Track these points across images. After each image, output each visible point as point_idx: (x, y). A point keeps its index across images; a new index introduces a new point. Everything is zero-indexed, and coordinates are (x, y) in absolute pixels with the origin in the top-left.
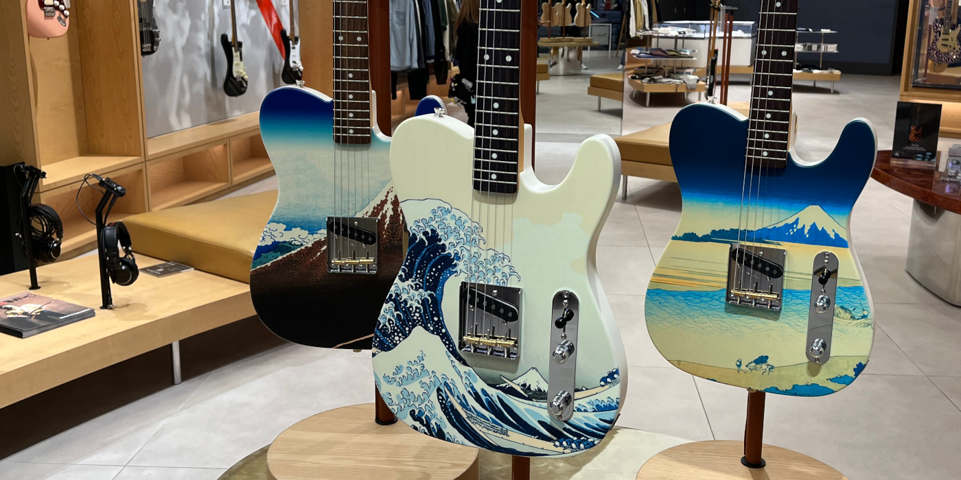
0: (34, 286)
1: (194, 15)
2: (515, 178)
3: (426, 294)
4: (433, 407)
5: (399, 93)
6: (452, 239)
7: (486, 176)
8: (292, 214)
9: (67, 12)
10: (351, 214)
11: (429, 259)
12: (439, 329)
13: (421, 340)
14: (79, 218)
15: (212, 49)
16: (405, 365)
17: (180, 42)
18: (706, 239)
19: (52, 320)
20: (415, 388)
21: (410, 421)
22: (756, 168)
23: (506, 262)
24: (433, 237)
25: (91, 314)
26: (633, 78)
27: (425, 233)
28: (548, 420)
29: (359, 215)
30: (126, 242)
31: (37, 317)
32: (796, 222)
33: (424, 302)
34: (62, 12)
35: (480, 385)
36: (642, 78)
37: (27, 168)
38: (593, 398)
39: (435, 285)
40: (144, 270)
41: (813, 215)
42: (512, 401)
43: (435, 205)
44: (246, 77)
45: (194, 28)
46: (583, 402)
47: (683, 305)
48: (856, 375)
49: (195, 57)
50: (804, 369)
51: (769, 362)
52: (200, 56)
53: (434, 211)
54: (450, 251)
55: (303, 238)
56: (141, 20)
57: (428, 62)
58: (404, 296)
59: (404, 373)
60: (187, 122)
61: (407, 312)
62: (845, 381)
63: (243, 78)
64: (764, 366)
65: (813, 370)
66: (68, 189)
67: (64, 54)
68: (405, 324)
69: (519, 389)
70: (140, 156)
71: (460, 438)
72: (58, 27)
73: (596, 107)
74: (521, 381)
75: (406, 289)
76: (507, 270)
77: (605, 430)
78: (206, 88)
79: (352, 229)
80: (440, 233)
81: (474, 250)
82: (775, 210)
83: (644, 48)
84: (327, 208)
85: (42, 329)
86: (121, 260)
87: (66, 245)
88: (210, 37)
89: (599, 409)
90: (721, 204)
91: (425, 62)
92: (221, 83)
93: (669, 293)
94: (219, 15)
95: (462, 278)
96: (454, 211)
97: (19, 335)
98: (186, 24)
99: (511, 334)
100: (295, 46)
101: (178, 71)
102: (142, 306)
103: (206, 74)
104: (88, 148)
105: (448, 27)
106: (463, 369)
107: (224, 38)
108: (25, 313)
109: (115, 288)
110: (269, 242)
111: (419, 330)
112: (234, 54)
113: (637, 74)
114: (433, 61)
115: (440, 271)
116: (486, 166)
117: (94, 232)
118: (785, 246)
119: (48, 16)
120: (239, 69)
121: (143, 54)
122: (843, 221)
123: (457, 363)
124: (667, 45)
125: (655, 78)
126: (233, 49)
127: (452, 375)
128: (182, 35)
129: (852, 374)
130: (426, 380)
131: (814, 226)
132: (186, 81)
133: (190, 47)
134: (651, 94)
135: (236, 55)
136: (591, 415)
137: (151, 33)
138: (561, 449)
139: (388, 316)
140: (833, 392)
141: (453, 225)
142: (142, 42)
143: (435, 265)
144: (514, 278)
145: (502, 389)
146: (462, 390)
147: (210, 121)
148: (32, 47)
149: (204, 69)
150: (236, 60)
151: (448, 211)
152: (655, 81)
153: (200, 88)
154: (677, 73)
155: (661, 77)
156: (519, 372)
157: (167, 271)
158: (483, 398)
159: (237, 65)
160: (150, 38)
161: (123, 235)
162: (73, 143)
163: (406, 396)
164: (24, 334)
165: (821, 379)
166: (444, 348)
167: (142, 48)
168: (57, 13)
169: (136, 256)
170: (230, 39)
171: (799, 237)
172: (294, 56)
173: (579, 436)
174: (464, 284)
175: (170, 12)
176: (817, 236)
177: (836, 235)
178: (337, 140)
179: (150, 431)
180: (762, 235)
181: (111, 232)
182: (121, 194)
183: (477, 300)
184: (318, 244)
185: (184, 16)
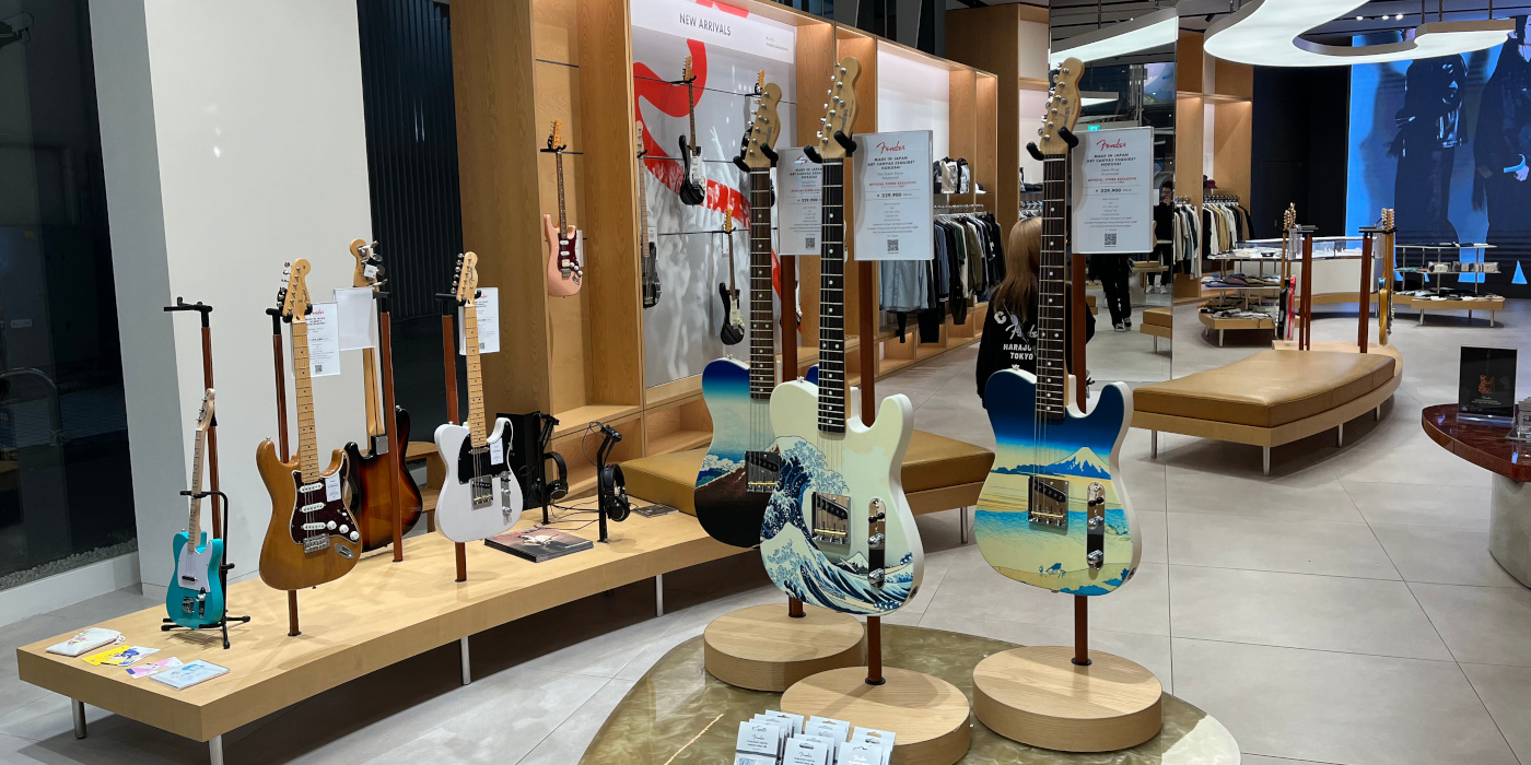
0: (546, 521)
1: (694, 266)
2: (843, 423)
3: (792, 500)
4: (798, 579)
5: (908, 336)
6: (807, 463)
7: (825, 421)
8: (722, 449)
9: (580, 272)
10: (761, 450)
11: (794, 477)
12: (800, 524)
13: (790, 532)
14: (582, 465)
15: (711, 297)
16: (781, 549)
17: (681, 292)
18: (1013, 472)
19: (560, 549)
20: (787, 565)
21: (784, 588)
22: (1043, 419)
23: (840, 479)
24: (796, 462)
25: (590, 545)
26: (1203, 311)
27: (791, 459)
28: (869, 588)
29: (767, 450)
30: (621, 483)
31: (548, 546)
32: (1074, 460)
33: (791, 505)
34: (577, 272)
35: (827, 564)
36: (1216, 311)
37: (544, 417)
38: (896, 573)
39: (797, 494)
40: (635, 510)
41: (1085, 455)
42: (846, 574)
43: (797, 440)
44: (743, 325)
45: (694, 279)
46: (891, 576)
47: (1000, 523)
48: (1123, 578)
49: (694, 306)
50: (1086, 573)
51: (1062, 568)
52: (699, 305)
53: (796, 444)
54: (806, 471)
55: (729, 466)
56: (644, 275)
57: (942, 300)
58: (779, 502)
59: (780, 554)
60: (684, 371)
61: (781, 512)
62: (1116, 583)
63: (740, 326)
64: (1059, 571)
65: (1093, 576)
66: (575, 436)
67: (578, 309)
68: (780, 519)
69: (850, 566)
70: (639, 405)
71: (816, 601)
72: (572, 286)
73: (1152, 349)
74: (851, 561)
75: (781, 498)
76: (840, 484)
77: (905, 596)
78: (704, 337)
79: (762, 460)
80: (800, 459)
81: (820, 470)
82: (1058, 451)
83: (1218, 273)
84: (745, 445)
85: (552, 556)
86: (616, 498)
87: (572, 488)
88: (709, 287)
89: (901, 581)
90: (1022, 446)
91: (937, 300)
92: (718, 332)
93: (990, 514)
94: (718, 264)
95: (814, 489)
96: (808, 445)
97: (533, 559)
98: (687, 275)
99: (846, 528)
101: (677, 321)
102: (631, 541)
103: (704, 323)
104: (594, 398)
105: (966, 260)
106: (816, 552)
107: (722, 287)
108: (538, 543)
109: (610, 522)
110: (707, 469)
111: (788, 524)
112: (731, 303)
113: (1209, 307)
114: (947, 299)
115: (800, 485)
116: (825, 414)
117: (596, 479)
118: (1067, 478)
119: (565, 277)
120: (736, 317)
121: (645, 306)
122: (1106, 458)
123: (812, 547)
124: (1250, 269)
125: (1230, 311)
126: (731, 297)
127: (809, 556)
128: (682, 285)
129: (1120, 578)
130: (793, 559)
131: (1086, 463)
132: (684, 330)
133: (689, 297)
134: (1225, 331)
135: (733, 303)
136: (896, 585)
137: (653, 286)
138: (878, 609)
139: (770, 515)
140: (1108, 592)
141: (808, 454)
142: (644, 295)
143: (797, 480)
144: (845, 490)
145: (840, 566)
146: (816, 567)
148: (550, 305)
149: (702, 318)
150: (733, 308)
151: (805, 445)
152: (1230, 315)
153: (698, 337)
154: (1263, 304)
155: (1238, 310)
156: (851, 554)
157: (655, 512)
158: (829, 572)
159: (732, 312)
160: (652, 292)
161: (619, 478)
162: (581, 393)
163: (782, 571)
164: (538, 559)
165: (1099, 582)
166: (804, 537)
167: (644, 301)
168: (573, 273)
169: (629, 497)
170: (728, 288)
171: (1076, 471)
173: (889, 600)
174: (814, 494)
175: (671, 264)
176: (1089, 471)
177: (1102, 470)
178: (752, 396)
179: (635, 653)
180: (1051, 469)
181: (608, 473)
182: (617, 439)
183: (822, 504)
184: (739, 471)
185: (684, 266)
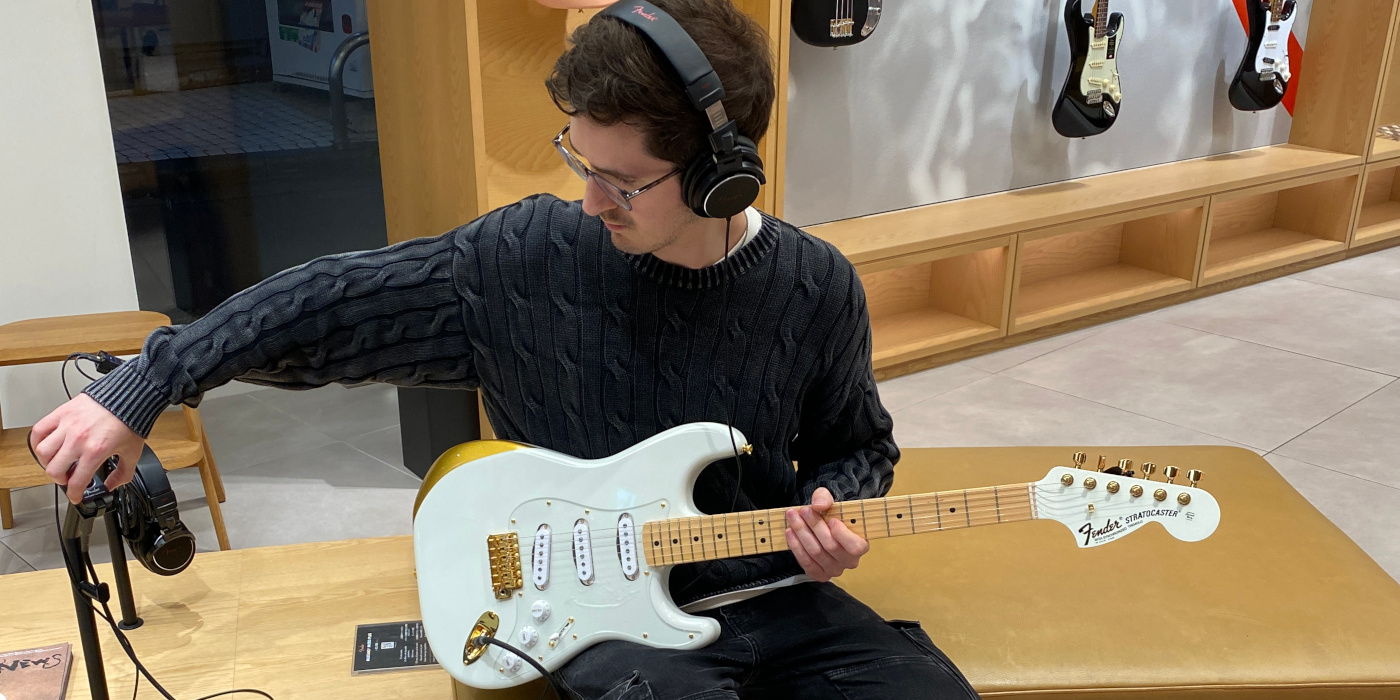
44: (1116, 95)
49: (1002, 45)
52: (1015, 43)
60: (954, 186)
63: (1107, 97)
78: (1019, 116)
100: (1280, 23)
101: (947, 78)
103: (1025, 83)
112: (1092, 42)
120: (1099, 75)
126: (1092, 30)
132: (966, 97)
133: (989, 23)
135: (1097, 45)
147: (1018, 186)
150: (1095, 55)
153: (1003, 113)
159: (1098, 67)
170: (1088, 11)
172: (1271, 47)
